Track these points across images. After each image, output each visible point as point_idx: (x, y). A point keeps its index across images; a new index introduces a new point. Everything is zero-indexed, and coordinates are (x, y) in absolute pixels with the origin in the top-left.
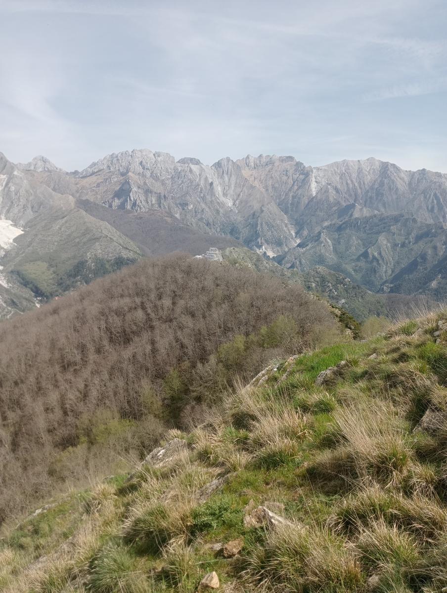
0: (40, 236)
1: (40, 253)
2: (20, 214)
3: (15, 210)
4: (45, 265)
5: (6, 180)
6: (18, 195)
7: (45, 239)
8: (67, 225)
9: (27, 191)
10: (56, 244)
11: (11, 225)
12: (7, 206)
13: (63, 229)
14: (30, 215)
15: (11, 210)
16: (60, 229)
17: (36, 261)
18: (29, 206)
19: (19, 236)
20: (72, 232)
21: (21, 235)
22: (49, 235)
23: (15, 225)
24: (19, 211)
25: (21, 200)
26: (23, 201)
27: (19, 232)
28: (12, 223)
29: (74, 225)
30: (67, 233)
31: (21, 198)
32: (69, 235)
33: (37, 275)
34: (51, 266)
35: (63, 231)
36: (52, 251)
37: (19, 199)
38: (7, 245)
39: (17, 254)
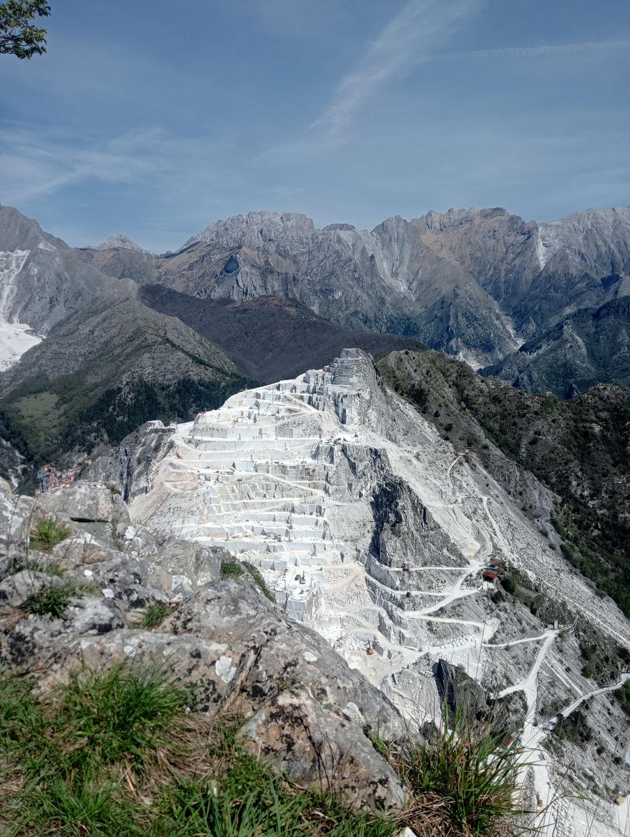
0: (55, 347)
1: (51, 377)
2: (44, 314)
3: (37, 306)
4: (55, 398)
5: (26, 258)
6: (42, 280)
7: (63, 351)
8: (105, 324)
9: (58, 275)
10: (81, 359)
11: (27, 332)
12: (25, 301)
13: (96, 334)
14: (60, 312)
15: (30, 306)
16: (92, 332)
17: (40, 391)
18: (62, 300)
19: (32, 348)
20: (112, 338)
21: (35, 349)
22: (70, 345)
23: (34, 332)
24: (43, 309)
25: (47, 289)
26: (49, 292)
27: (36, 341)
28: (29, 328)
29: (118, 324)
30: (102, 340)
31: (47, 286)
32: (106, 343)
33: (33, 420)
34: (64, 401)
35: (97, 336)
36: (71, 372)
37: (43, 288)
38: (7, 365)
39: (14, 379)
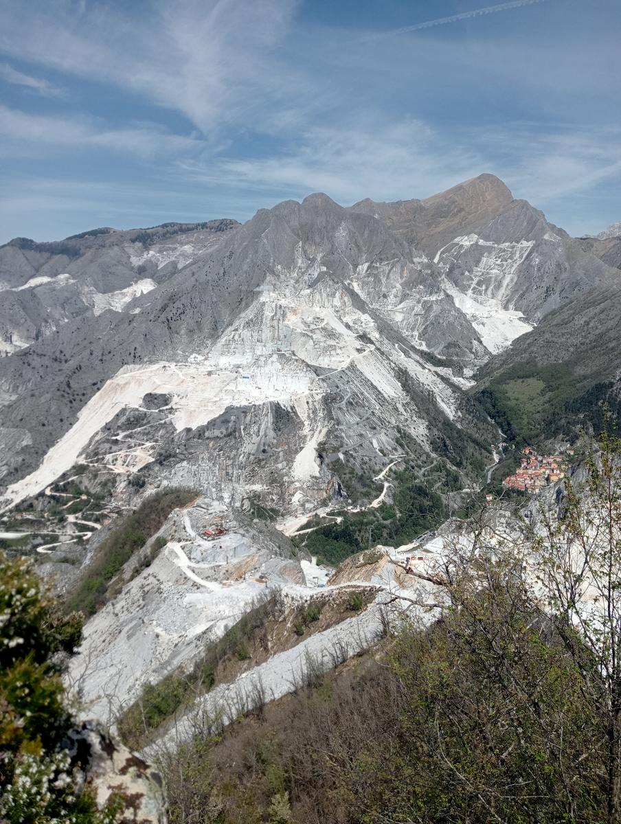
0: (547, 336)
1: (539, 364)
2: (538, 302)
3: (532, 295)
4: (541, 385)
5: (529, 249)
6: (542, 271)
7: (556, 340)
8: (603, 316)
9: (559, 265)
10: (572, 349)
11: (520, 319)
12: (522, 290)
13: (591, 325)
14: (555, 301)
15: (527, 295)
16: (587, 323)
17: (528, 377)
18: (558, 289)
19: (523, 335)
20: (608, 330)
21: (526, 336)
22: (563, 335)
23: (526, 320)
24: (538, 298)
25: (545, 279)
26: (548, 281)
27: (527, 328)
28: (522, 316)
29: (616, 316)
30: (597, 332)
31: (546, 275)
32: (601, 336)
33: (518, 402)
34: (550, 388)
35: (592, 328)
36: (560, 361)
37: (541, 278)
38: (499, 349)
39: (505, 362)
